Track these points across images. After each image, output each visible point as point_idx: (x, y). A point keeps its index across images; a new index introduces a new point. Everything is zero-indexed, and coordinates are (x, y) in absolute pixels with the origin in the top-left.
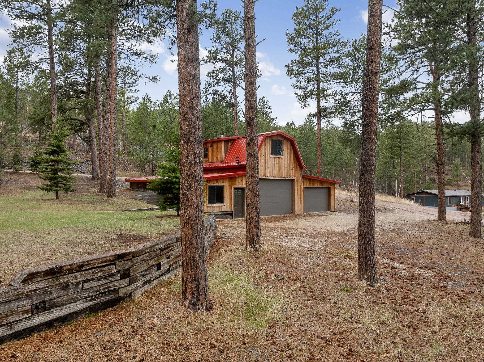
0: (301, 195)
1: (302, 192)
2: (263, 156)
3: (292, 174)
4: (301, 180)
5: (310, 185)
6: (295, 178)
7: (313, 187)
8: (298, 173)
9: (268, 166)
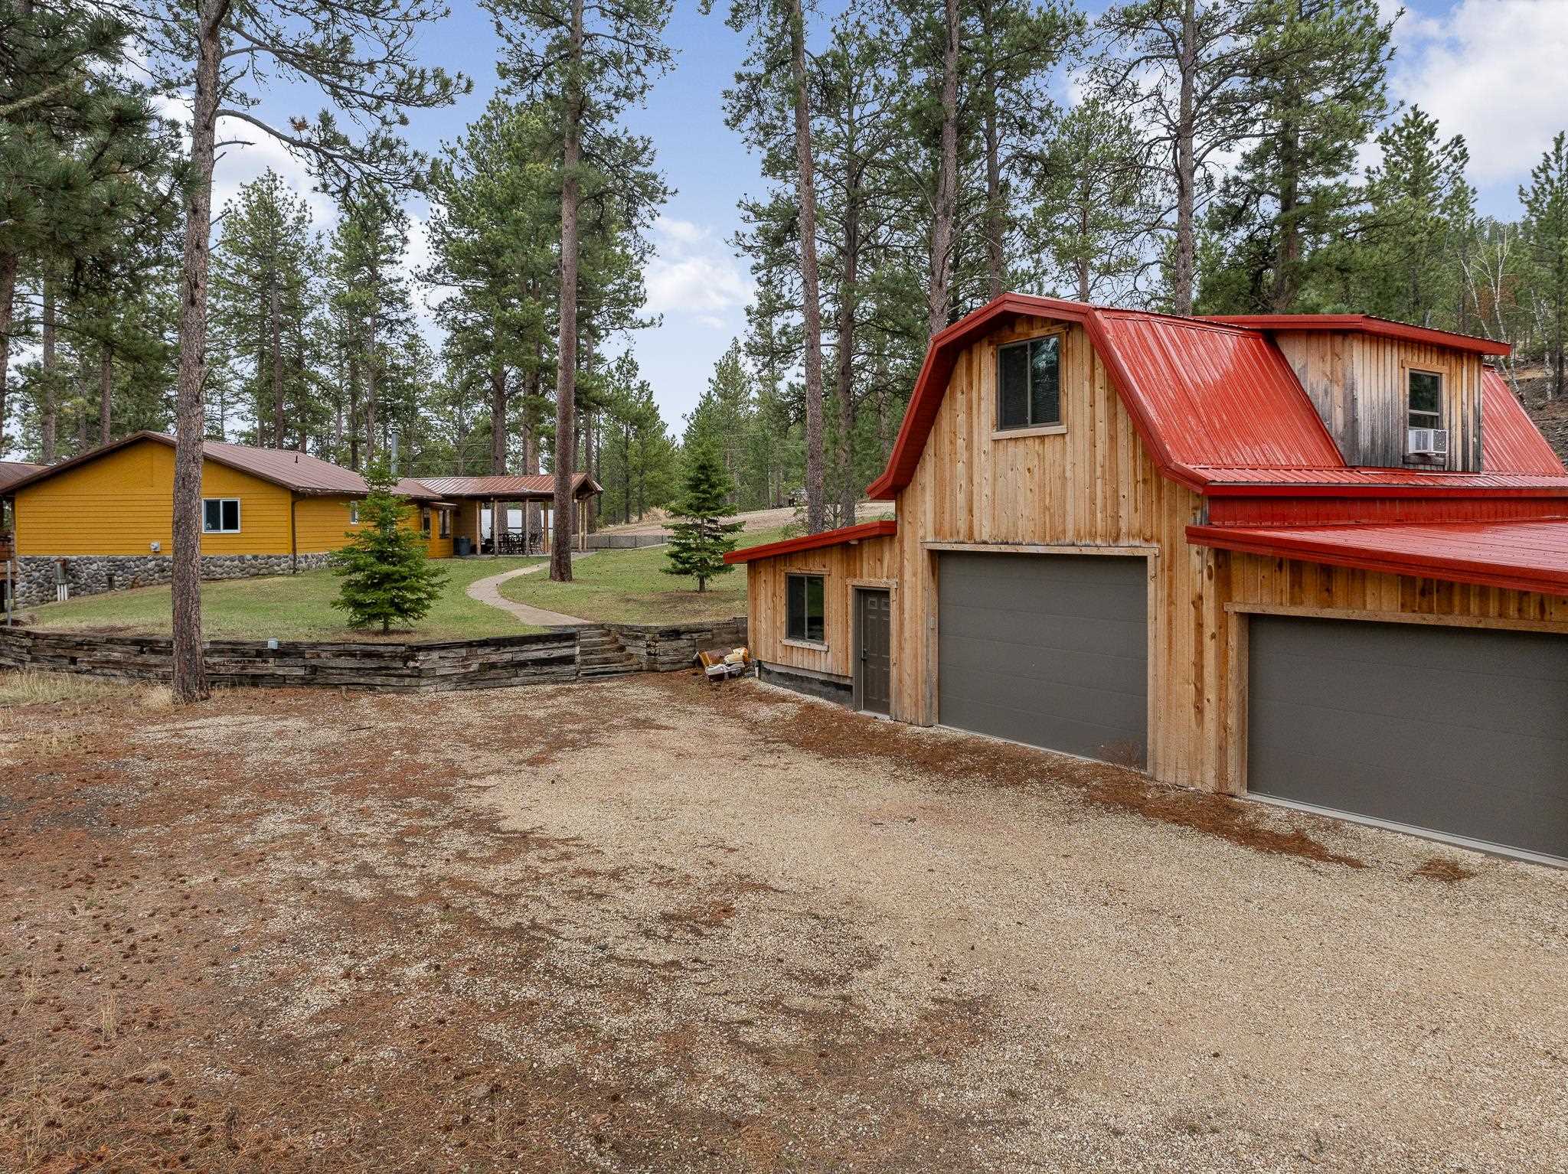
0: (1199, 666)
1: (1210, 647)
2: (960, 443)
3: (1129, 518)
4: (1196, 562)
5: (1293, 602)
6: (1149, 551)
7: (1328, 613)
8: (1173, 512)
9: (983, 491)
